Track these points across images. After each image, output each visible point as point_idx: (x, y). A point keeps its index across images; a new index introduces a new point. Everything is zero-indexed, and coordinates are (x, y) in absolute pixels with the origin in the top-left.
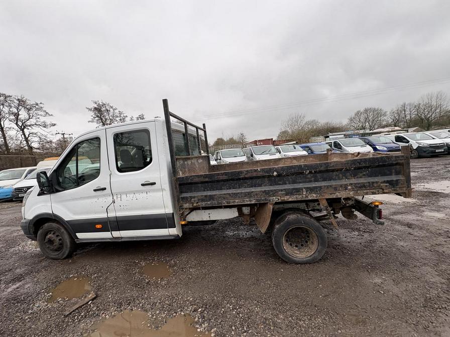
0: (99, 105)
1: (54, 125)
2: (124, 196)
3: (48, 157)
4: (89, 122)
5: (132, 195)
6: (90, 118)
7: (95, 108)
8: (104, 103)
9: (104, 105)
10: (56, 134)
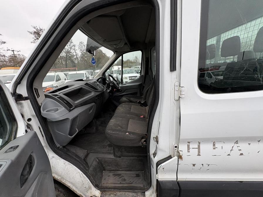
0: (37, 29)
1: (5, 43)
2: (206, 148)
3: (4, 67)
4: (32, 42)
5: (228, 146)
6: (32, 40)
7: (35, 32)
8: (41, 28)
9: (41, 30)
10: (8, 50)
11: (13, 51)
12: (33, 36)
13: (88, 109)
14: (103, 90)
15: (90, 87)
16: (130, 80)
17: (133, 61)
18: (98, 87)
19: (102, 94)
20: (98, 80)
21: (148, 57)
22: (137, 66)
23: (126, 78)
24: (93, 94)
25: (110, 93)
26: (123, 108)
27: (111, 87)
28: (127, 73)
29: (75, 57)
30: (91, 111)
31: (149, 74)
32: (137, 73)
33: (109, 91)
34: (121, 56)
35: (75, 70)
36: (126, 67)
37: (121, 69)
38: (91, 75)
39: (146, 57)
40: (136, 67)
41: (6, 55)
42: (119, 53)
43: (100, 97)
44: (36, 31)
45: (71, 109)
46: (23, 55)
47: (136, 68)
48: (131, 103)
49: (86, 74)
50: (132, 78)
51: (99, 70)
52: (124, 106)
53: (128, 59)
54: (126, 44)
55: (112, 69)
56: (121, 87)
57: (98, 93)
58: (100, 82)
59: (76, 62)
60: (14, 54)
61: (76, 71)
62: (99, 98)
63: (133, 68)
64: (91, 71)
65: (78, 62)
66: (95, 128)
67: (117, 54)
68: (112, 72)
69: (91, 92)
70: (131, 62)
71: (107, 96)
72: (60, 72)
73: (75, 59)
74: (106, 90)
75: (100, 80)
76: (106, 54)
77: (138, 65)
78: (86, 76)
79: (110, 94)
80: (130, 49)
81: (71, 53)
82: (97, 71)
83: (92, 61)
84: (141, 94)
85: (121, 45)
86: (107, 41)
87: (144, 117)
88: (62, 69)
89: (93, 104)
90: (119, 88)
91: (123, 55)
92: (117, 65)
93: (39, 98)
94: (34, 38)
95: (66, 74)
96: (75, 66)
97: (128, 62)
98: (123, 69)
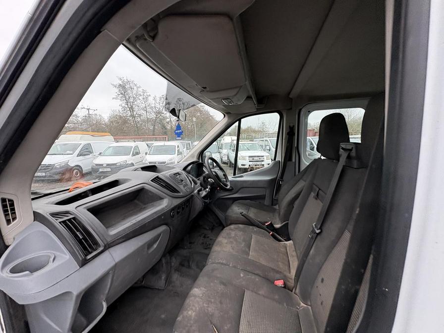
0: (123, 82)
6: (115, 95)
7: (120, 85)
8: (129, 80)
9: (129, 82)
11: (88, 109)
12: (117, 90)
13: (146, 245)
14: (193, 191)
15: (162, 186)
16: (250, 161)
17: (257, 129)
18: (182, 187)
19: (189, 200)
20: (185, 169)
21: (293, 126)
22: (265, 139)
23: (243, 158)
24: (165, 204)
25: (207, 199)
26: (231, 242)
27: (209, 187)
28: (245, 150)
29: (168, 120)
30: (155, 246)
31: (294, 160)
32: (264, 150)
33: (204, 193)
34: (238, 122)
35: (164, 140)
36: (244, 139)
37: (236, 141)
38: (187, 149)
39: (290, 126)
40: (261, 139)
41: (78, 115)
42: (235, 116)
43: (183, 209)
44: (121, 83)
45: (89, 257)
46: (100, 116)
47: (263, 141)
48: (251, 227)
49: (178, 147)
50: (255, 158)
51: (197, 142)
52: (233, 234)
53: (249, 126)
54: (249, 98)
55: (221, 140)
56: (231, 182)
57: (177, 202)
58: (189, 172)
59: (169, 127)
60: (89, 114)
61: (166, 141)
62: (178, 213)
63: (257, 142)
64: (188, 142)
65: (172, 127)
66: (163, 278)
67: (229, 117)
68: (220, 145)
69: (161, 198)
70: (255, 131)
71: (199, 205)
72: (140, 141)
73: (168, 123)
74: (199, 191)
75: (189, 168)
76: (214, 117)
77: (266, 137)
78: (178, 151)
79: (205, 202)
80: (257, 109)
81: (163, 113)
82: (196, 143)
83: (176, 132)
84: (274, 202)
85: (240, 100)
86: (207, 91)
87: (285, 286)
88: (146, 136)
89: (163, 228)
90: (226, 186)
91: (242, 120)
92: (230, 135)
93: (13, 223)
94: (118, 93)
95: (149, 145)
96: (165, 133)
97: (250, 130)
98: (240, 143)
